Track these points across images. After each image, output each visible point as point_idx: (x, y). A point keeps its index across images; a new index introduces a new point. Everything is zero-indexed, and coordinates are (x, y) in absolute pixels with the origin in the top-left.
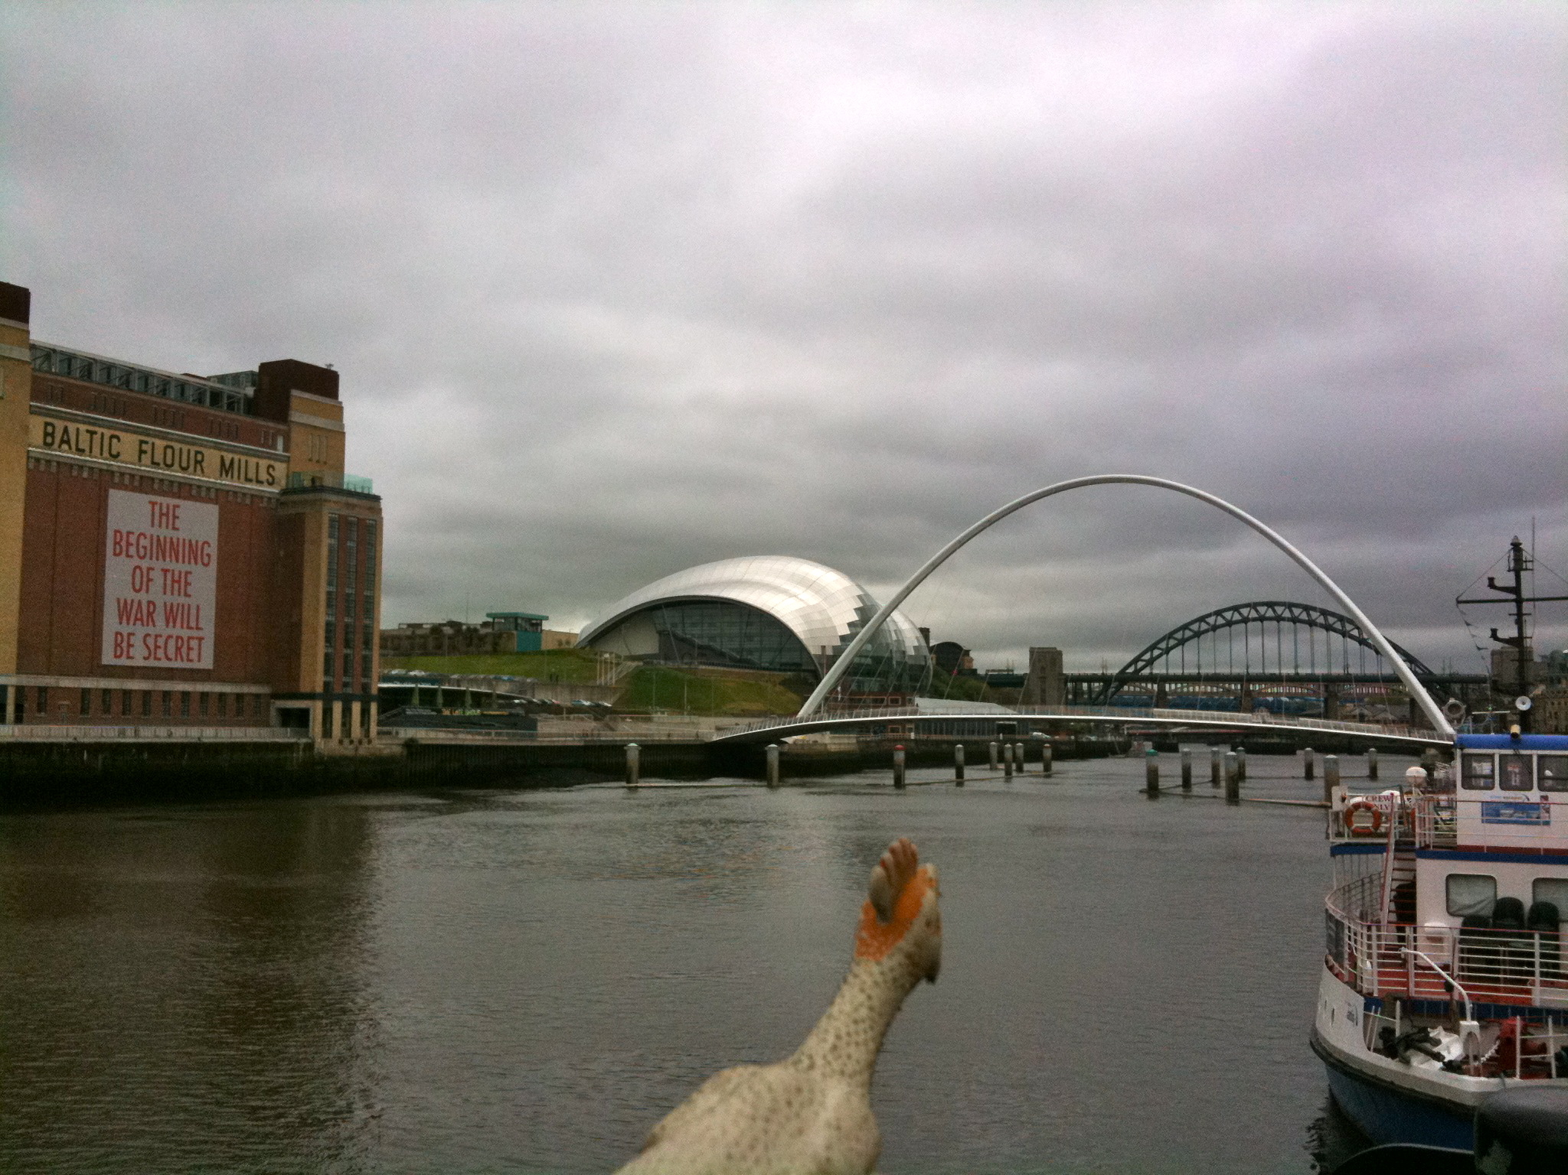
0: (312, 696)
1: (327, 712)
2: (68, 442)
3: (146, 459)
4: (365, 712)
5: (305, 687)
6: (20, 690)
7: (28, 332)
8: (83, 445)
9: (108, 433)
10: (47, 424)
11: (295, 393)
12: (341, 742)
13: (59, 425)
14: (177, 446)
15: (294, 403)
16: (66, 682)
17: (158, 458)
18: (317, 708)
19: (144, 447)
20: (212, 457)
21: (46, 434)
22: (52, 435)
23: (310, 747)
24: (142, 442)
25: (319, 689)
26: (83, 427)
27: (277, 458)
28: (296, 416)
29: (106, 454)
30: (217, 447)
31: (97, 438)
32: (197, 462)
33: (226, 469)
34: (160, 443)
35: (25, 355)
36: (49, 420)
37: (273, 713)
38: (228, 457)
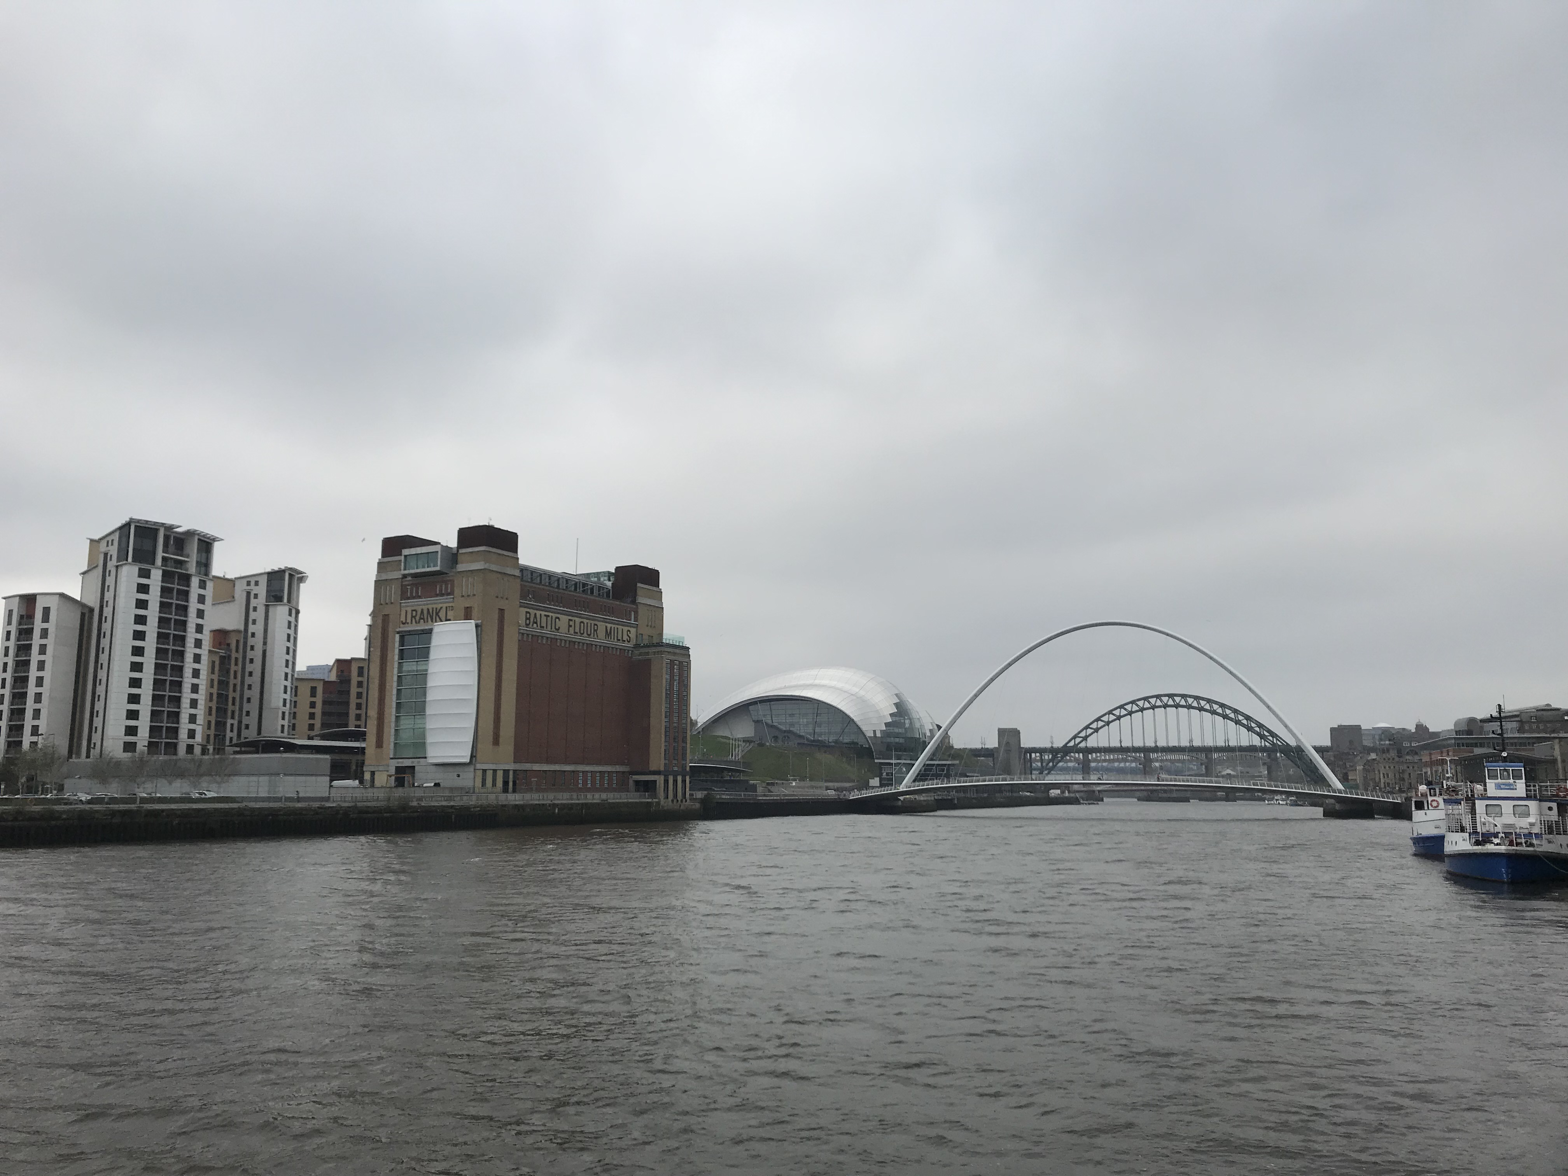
0: (658, 773)
1: (666, 782)
2: (536, 623)
3: (572, 630)
4: (684, 781)
5: (653, 767)
6: (515, 771)
7: (518, 559)
8: (544, 624)
9: (554, 615)
10: (527, 612)
11: (639, 585)
12: (673, 801)
13: (532, 612)
14: (585, 621)
15: (639, 592)
16: (537, 767)
17: (577, 630)
18: (660, 779)
19: (571, 623)
20: (602, 626)
21: (527, 619)
22: (529, 619)
23: (658, 803)
24: (570, 620)
25: (662, 769)
26: (543, 613)
27: (630, 625)
28: (640, 600)
29: (553, 629)
30: (605, 621)
31: (549, 619)
32: (595, 630)
33: (608, 634)
34: (578, 620)
35: (517, 573)
36: (528, 610)
37: (631, 783)
38: (609, 626)
